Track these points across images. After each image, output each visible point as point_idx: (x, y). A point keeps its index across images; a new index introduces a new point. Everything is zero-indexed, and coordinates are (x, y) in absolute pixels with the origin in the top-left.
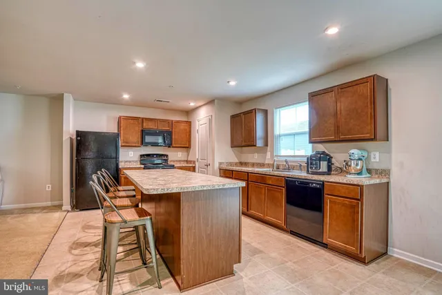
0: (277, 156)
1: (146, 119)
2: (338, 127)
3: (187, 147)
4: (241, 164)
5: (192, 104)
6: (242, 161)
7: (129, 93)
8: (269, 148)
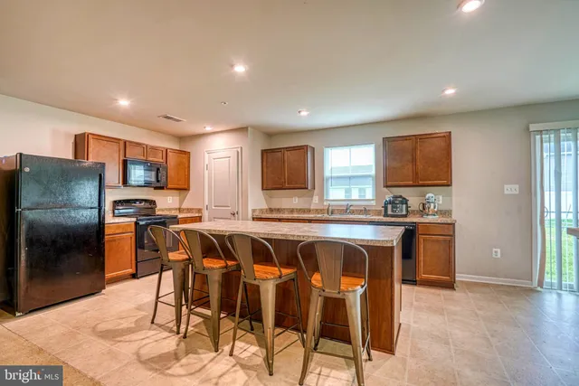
0: (327, 200)
1: (130, 142)
2: (417, 174)
3: (183, 188)
4: (271, 210)
5: (209, 129)
6: (273, 207)
7: (129, 97)
8: (316, 191)
